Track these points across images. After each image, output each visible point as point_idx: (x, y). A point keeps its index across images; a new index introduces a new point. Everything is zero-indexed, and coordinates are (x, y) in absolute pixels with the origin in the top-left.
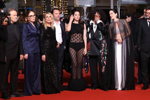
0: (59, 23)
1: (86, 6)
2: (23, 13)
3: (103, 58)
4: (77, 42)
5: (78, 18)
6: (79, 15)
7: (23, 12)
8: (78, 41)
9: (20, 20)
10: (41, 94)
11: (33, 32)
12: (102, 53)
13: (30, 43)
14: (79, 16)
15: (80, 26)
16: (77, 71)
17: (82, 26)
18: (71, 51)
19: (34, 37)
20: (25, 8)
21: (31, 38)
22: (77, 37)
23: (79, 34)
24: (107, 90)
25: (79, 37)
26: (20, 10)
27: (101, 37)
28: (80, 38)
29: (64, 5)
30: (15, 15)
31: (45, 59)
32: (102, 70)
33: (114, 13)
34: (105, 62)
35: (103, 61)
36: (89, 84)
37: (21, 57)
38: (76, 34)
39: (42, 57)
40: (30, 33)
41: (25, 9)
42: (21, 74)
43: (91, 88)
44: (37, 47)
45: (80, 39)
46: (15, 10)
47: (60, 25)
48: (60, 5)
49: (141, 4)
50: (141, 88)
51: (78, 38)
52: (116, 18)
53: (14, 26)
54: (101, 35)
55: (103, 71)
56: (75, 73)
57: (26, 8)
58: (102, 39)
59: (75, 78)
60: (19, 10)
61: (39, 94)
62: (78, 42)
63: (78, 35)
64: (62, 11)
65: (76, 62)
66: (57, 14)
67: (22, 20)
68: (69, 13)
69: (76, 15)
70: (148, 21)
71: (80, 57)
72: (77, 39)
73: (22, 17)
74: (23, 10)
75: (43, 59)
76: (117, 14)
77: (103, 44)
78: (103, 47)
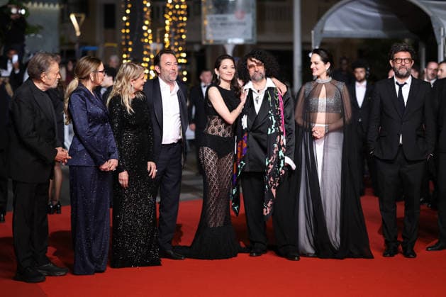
0: (176, 87)
1: (232, 44)
3: (272, 179)
6: (233, 68)
12: (271, 166)
14: (233, 71)
20: (77, 46)
24: (296, 258)
26: (65, 52)
27: (273, 126)
29: (175, 41)
31: (127, 182)
32: (265, 210)
34: (274, 191)
35: (270, 188)
36: (241, 243)
39: (120, 177)
41: (77, 49)
47: (178, 93)
48: (166, 40)
49: (372, 36)
50: (382, 254)
54: (274, 121)
55: (268, 213)
57: (80, 48)
58: (274, 131)
66: (168, 64)
69: (224, 68)
70: (397, 83)
75: (121, 182)
76: (329, 64)
77: (276, 145)
78: (275, 152)
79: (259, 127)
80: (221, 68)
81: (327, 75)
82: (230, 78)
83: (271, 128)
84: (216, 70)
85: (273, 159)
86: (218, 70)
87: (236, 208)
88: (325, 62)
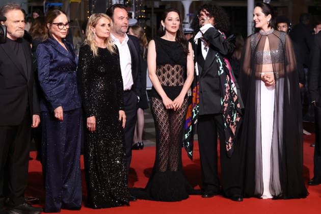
0: (126, 38)
2: (38, 16)
3: (229, 117)
4: (172, 84)
5: (176, 27)
6: (178, 20)
7: (39, 14)
8: (173, 82)
9: (34, 31)
10: (83, 209)
11: (62, 60)
12: (226, 105)
13: (57, 86)
14: (178, 23)
15: (179, 46)
16: (169, 152)
17: (185, 47)
18: (156, 105)
19: (65, 71)
20: (44, 2)
21: (58, 75)
22: (170, 73)
23: (176, 66)
24: (239, 199)
25: (176, 73)
26: (32, 8)
27: (221, 68)
28: (177, 75)
30: (18, 21)
31: (95, 126)
32: (227, 146)
33: (263, 15)
34: (232, 128)
37: (36, 121)
38: (169, 67)
39: (88, 121)
40: (55, 64)
41: (44, 5)
42: (33, 160)
43: (202, 193)
44: (74, 95)
45: (177, 78)
46: (18, 8)
47: (128, 43)
51: (174, 76)
52: (267, 25)
53: (18, 47)
54: (221, 63)
55: (230, 148)
56: (166, 158)
57: (46, 4)
58: (222, 72)
59: (164, 170)
60: (29, 8)
61: (78, 209)
62: (174, 84)
63: (174, 69)
64: (133, 11)
65: (167, 131)
66: (122, 18)
67: (37, 33)
68: (149, 15)
69: (169, 20)
71: (178, 120)
72: (171, 78)
73: (38, 25)
74: (40, 9)
75: (89, 126)
76: (270, 17)
77: (227, 85)
78: (227, 91)
79: (209, 71)
80: (166, 20)
81: (269, 26)
82: (174, 30)
83: (219, 70)
84: (162, 22)
85: (227, 97)
86: (164, 21)
87: (190, 153)
88: (267, 14)
